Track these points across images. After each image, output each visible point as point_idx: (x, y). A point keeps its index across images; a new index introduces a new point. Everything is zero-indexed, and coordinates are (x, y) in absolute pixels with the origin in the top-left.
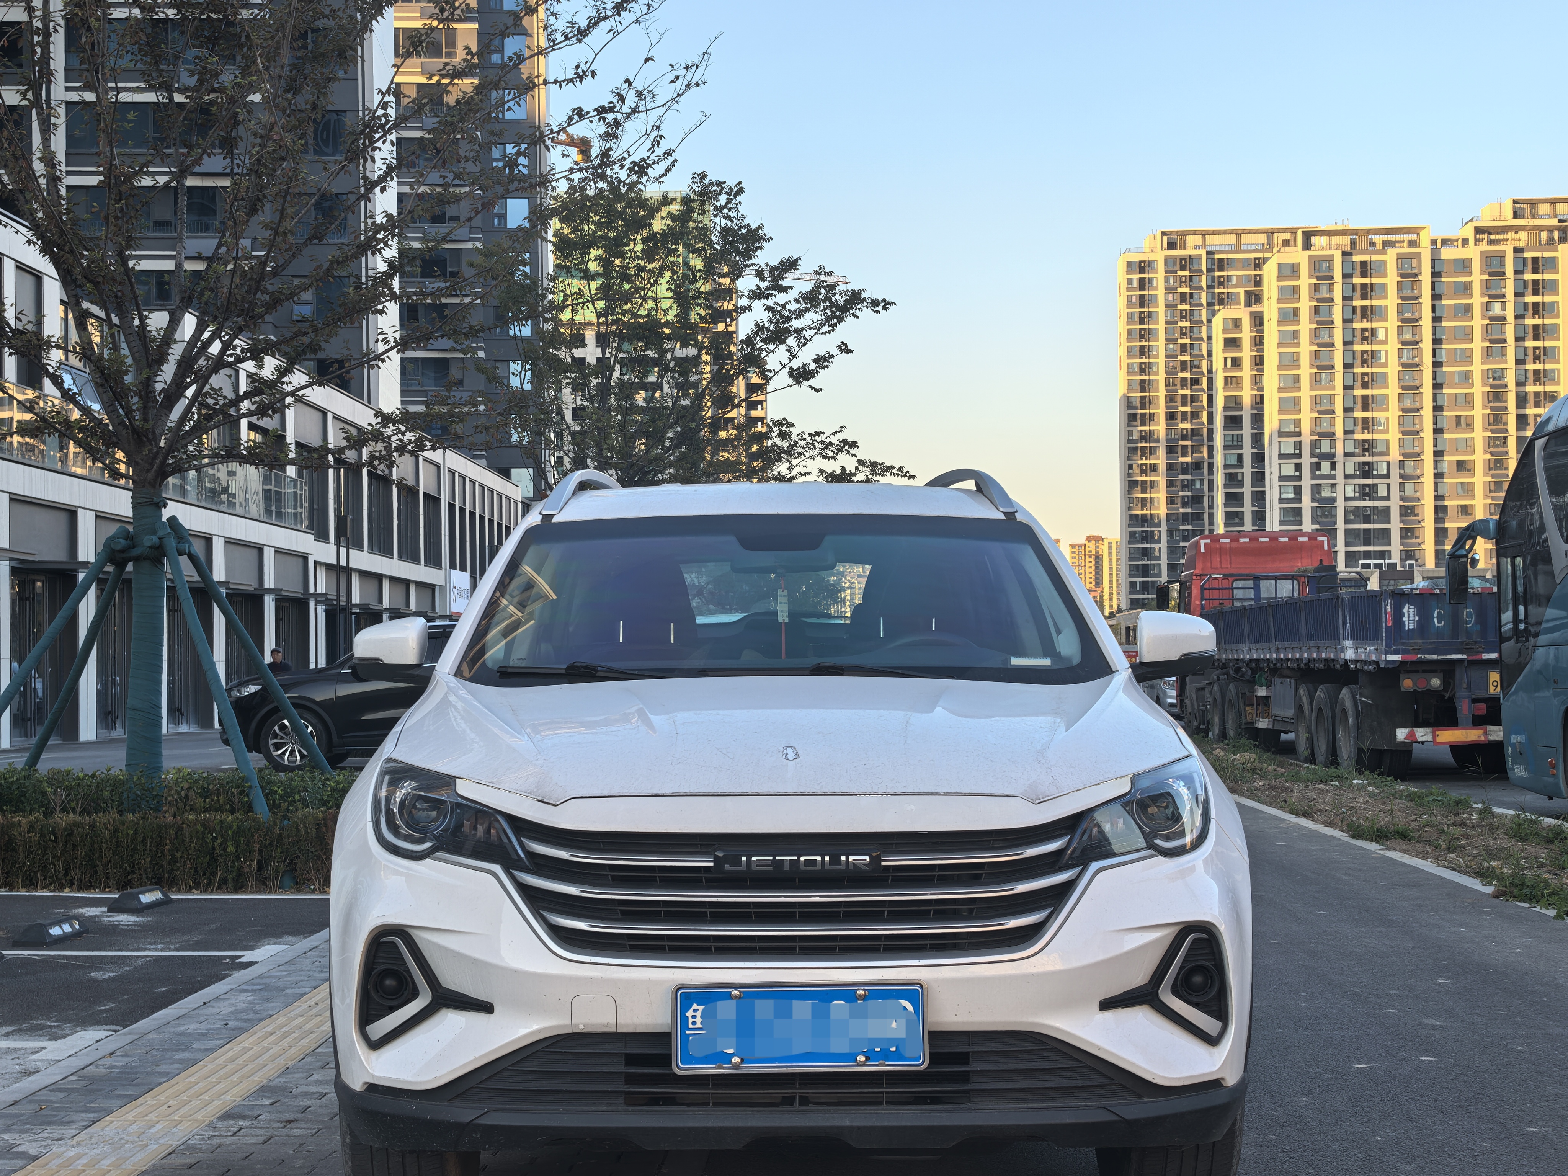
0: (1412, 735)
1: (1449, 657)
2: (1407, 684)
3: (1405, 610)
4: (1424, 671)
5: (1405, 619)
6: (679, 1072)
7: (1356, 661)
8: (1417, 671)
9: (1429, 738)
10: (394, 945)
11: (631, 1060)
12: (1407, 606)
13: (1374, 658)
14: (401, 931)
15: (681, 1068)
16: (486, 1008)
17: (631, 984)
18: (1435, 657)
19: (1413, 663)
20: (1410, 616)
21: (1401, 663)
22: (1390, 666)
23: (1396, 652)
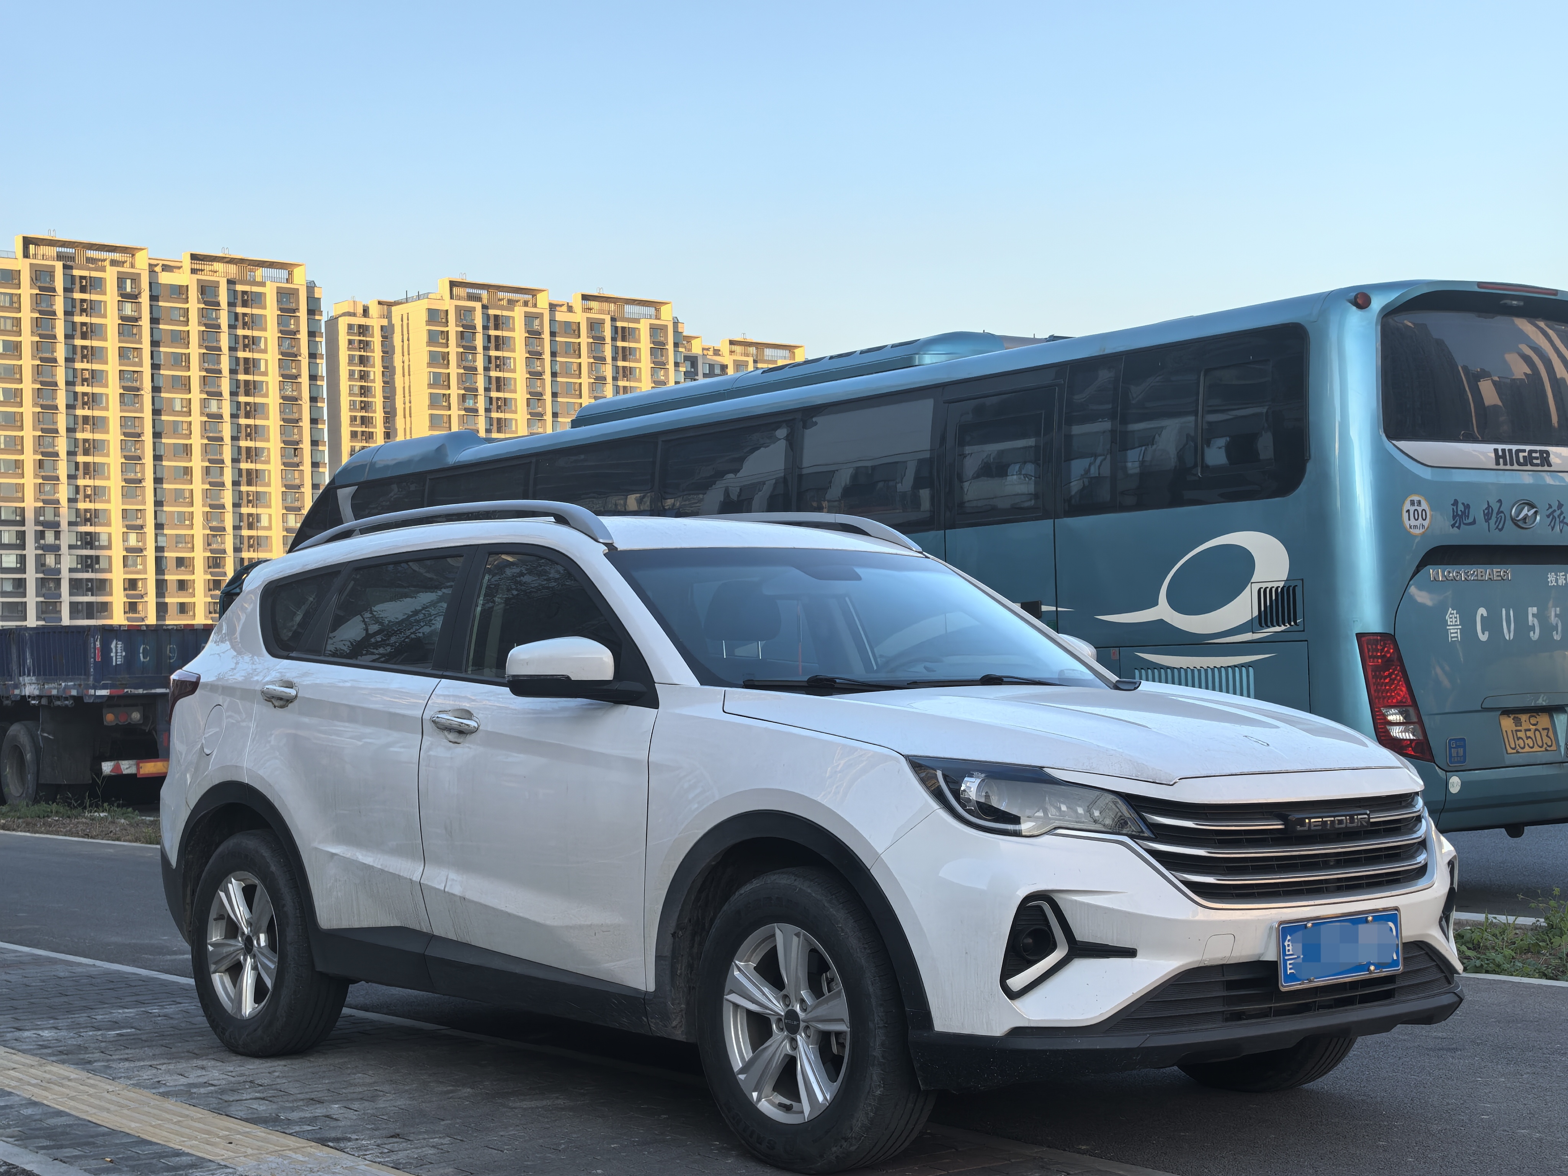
0: (117, 767)
1: (153, 691)
2: (109, 718)
3: (113, 646)
4: (125, 706)
5: (113, 654)
6: (1283, 989)
7: (39, 697)
8: (119, 706)
9: (133, 770)
10: (1040, 909)
11: (1230, 985)
12: (114, 642)
13: (74, 693)
14: (1045, 896)
15: (1285, 986)
16: (1130, 953)
17: (1246, 923)
18: (141, 691)
19: (120, 697)
20: (117, 651)
21: (109, 697)
22: (98, 701)
23: (104, 687)
